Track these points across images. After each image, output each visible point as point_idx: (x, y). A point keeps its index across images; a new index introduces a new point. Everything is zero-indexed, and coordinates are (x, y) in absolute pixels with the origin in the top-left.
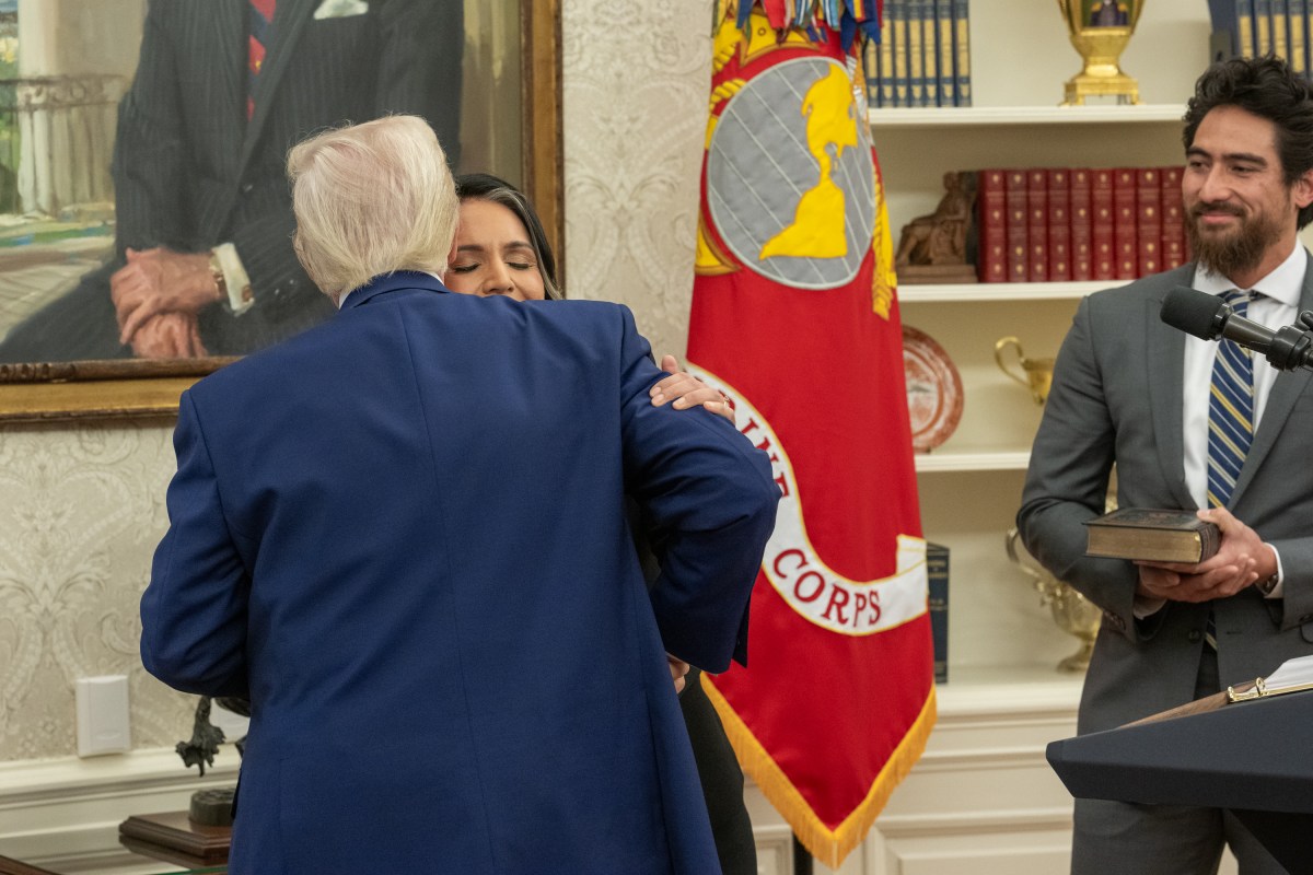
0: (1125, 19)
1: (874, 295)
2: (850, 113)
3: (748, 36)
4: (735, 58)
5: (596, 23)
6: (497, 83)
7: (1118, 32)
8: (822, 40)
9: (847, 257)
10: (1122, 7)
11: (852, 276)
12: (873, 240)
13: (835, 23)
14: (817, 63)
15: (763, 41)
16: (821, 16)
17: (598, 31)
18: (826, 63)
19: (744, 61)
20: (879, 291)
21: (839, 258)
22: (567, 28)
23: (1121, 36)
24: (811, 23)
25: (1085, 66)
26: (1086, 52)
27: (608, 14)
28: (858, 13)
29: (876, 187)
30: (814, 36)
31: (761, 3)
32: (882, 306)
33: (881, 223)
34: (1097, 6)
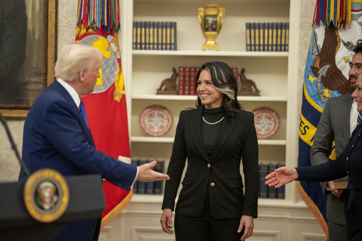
0: (214, 30)
1: (114, 96)
2: (108, 50)
3: (81, 30)
4: (78, 35)
5: (68, 27)
6: (37, 41)
8: (96, 31)
9: (102, 85)
10: (214, 26)
11: (104, 90)
12: (115, 82)
13: (99, 27)
14: (95, 37)
15: (83, 31)
16: (96, 25)
17: (68, 29)
18: (98, 37)
19: (80, 36)
20: (117, 95)
21: (100, 86)
22: (59, 28)
23: (215, 34)
24: (94, 26)
25: (207, 41)
26: (206, 37)
27: (70, 24)
28: (106, 25)
29: (118, 69)
30: (94, 30)
31: (82, 21)
32: (117, 98)
33: (119, 78)
34: (207, 26)
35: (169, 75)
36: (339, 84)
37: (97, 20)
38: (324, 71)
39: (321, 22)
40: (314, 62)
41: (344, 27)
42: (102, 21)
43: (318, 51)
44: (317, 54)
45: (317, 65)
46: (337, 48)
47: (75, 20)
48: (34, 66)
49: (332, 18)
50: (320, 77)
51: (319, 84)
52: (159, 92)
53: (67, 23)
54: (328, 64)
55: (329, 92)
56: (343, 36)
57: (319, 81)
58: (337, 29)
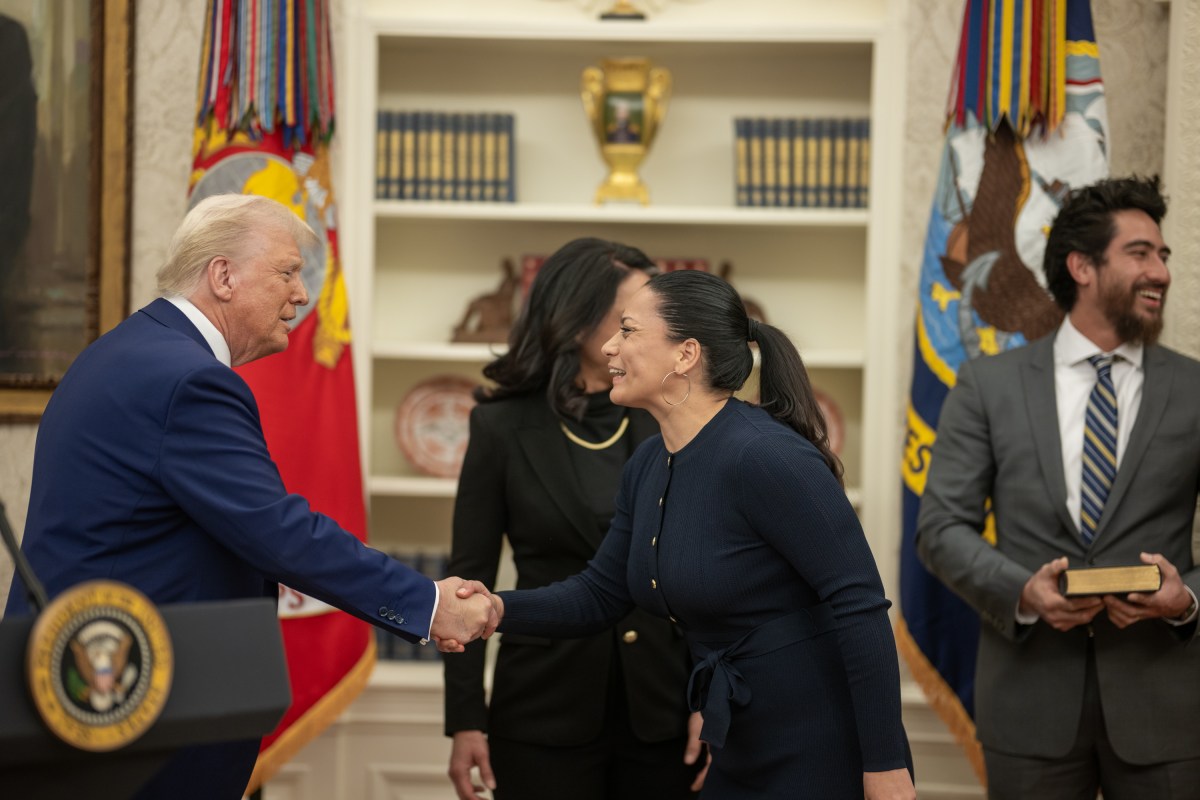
0: (634, 138)
1: (316, 347)
2: (296, 200)
3: (209, 136)
4: (201, 152)
5: (167, 126)
6: (67, 170)
7: (632, 149)
8: (259, 139)
10: (634, 128)
12: (318, 302)
13: (269, 126)
14: (255, 158)
15: (218, 140)
16: (258, 121)
17: (168, 133)
18: (264, 158)
20: (323, 344)
22: (140, 129)
23: (636, 153)
24: (250, 125)
25: (610, 175)
26: (611, 163)
27: (176, 118)
28: (290, 119)
29: (329, 261)
30: (253, 137)
31: (215, 109)
32: (326, 356)
33: (332, 290)
34: (612, 128)
35: (489, 282)
36: (1027, 314)
37: (261, 104)
38: (980, 270)
39: (971, 118)
40: (951, 243)
41: (1043, 133)
42: (279, 108)
43: (962, 207)
44: (958, 217)
45: (959, 253)
46: (1022, 198)
47: (192, 104)
48: (59, 248)
49: (1005, 105)
50: (968, 289)
51: (967, 315)
52: (460, 335)
53: (166, 114)
54: (993, 249)
55: (997, 339)
56: (1041, 160)
57: (966, 301)
58: (1021, 140)
